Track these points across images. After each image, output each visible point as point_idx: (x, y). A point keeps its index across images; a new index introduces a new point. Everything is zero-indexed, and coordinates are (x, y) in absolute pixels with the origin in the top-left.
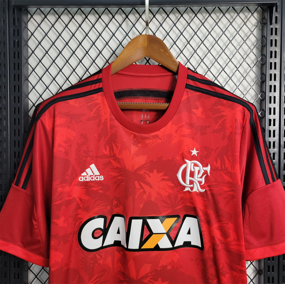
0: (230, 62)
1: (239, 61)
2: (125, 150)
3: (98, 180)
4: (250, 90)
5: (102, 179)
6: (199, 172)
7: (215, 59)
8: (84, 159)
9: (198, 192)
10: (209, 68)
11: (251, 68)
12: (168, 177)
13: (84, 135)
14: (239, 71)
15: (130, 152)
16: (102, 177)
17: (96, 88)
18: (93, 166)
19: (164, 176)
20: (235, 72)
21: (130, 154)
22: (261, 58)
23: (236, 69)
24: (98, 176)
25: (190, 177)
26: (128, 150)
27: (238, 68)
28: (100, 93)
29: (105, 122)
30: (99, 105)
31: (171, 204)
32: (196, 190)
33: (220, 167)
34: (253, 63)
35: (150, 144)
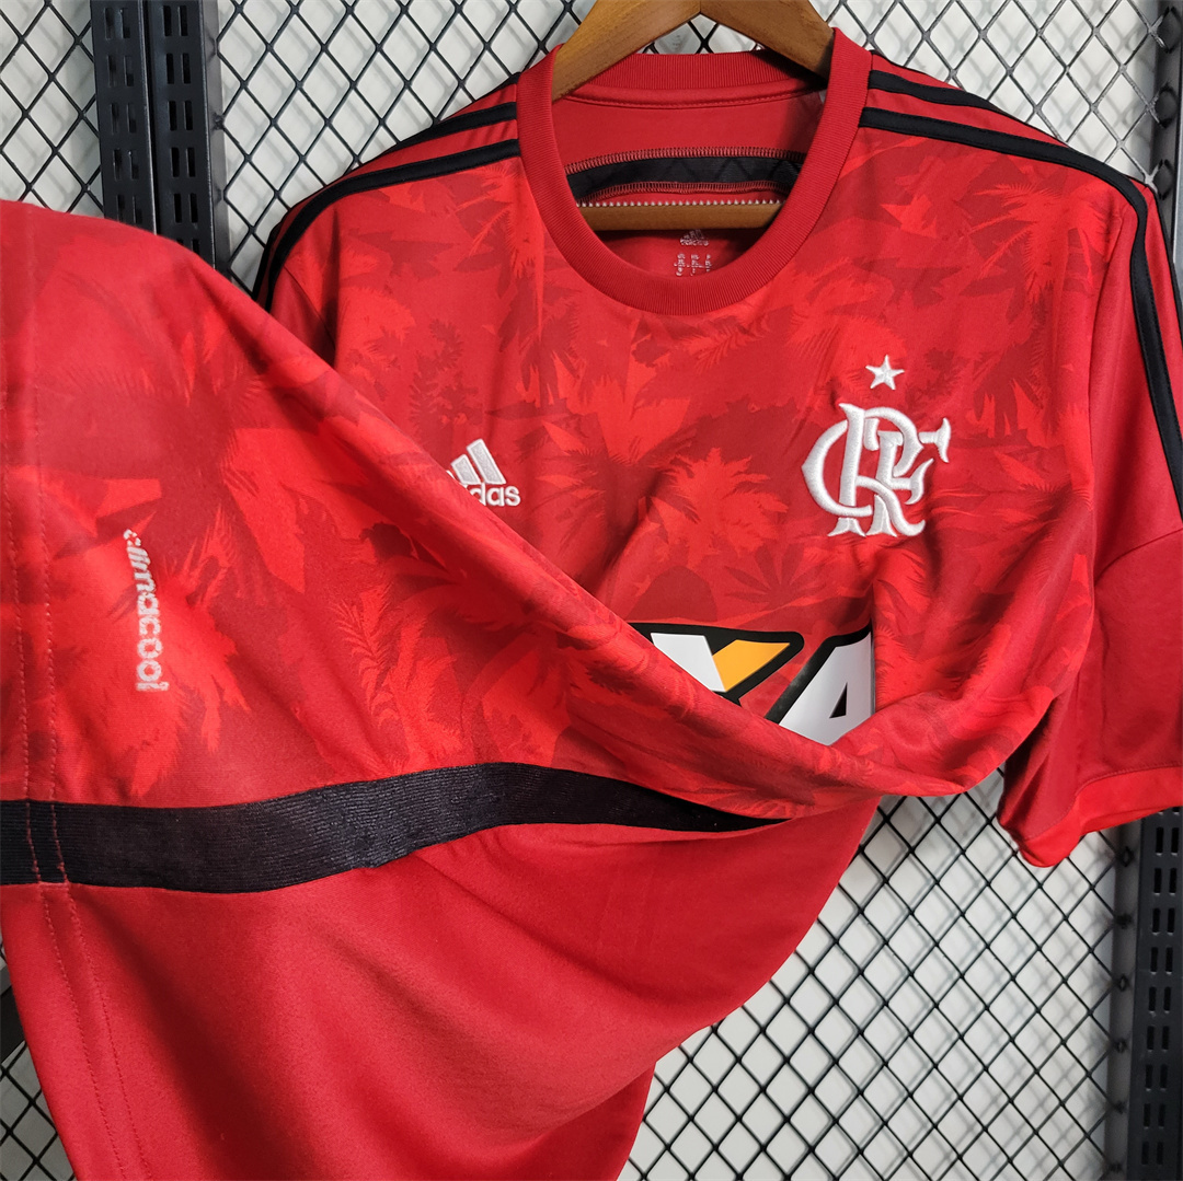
0: (1038, 40)
1: (1072, 38)
2: (605, 383)
3: (497, 506)
4: (1115, 156)
5: (512, 500)
6: (900, 450)
7: (979, 30)
8: (445, 420)
9: (891, 536)
10: (954, 67)
11: (1119, 64)
12: (764, 477)
13: (447, 325)
14: (1071, 78)
15: (623, 385)
16: (511, 492)
17: (495, 139)
18: (479, 448)
19: (747, 472)
20: (1057, 81)
21: (624, 394)
22: (1159, 22)
23: (1062, 69)
24: (498, 486)
25: (860, 473)
26: (616, 382)
27: (1070, 65)
28: (507, 163)
29: (524, 273)
30: (504, 211)
31: (766, 584)
32: (885, 526)
33: (992, 428)
34: (1127, 47)
35: (703, 355)
